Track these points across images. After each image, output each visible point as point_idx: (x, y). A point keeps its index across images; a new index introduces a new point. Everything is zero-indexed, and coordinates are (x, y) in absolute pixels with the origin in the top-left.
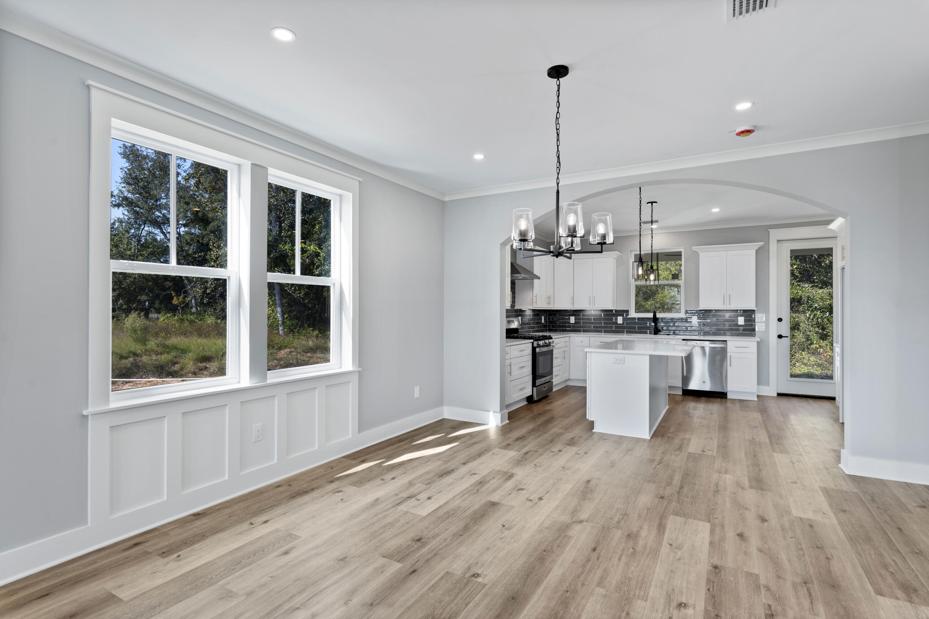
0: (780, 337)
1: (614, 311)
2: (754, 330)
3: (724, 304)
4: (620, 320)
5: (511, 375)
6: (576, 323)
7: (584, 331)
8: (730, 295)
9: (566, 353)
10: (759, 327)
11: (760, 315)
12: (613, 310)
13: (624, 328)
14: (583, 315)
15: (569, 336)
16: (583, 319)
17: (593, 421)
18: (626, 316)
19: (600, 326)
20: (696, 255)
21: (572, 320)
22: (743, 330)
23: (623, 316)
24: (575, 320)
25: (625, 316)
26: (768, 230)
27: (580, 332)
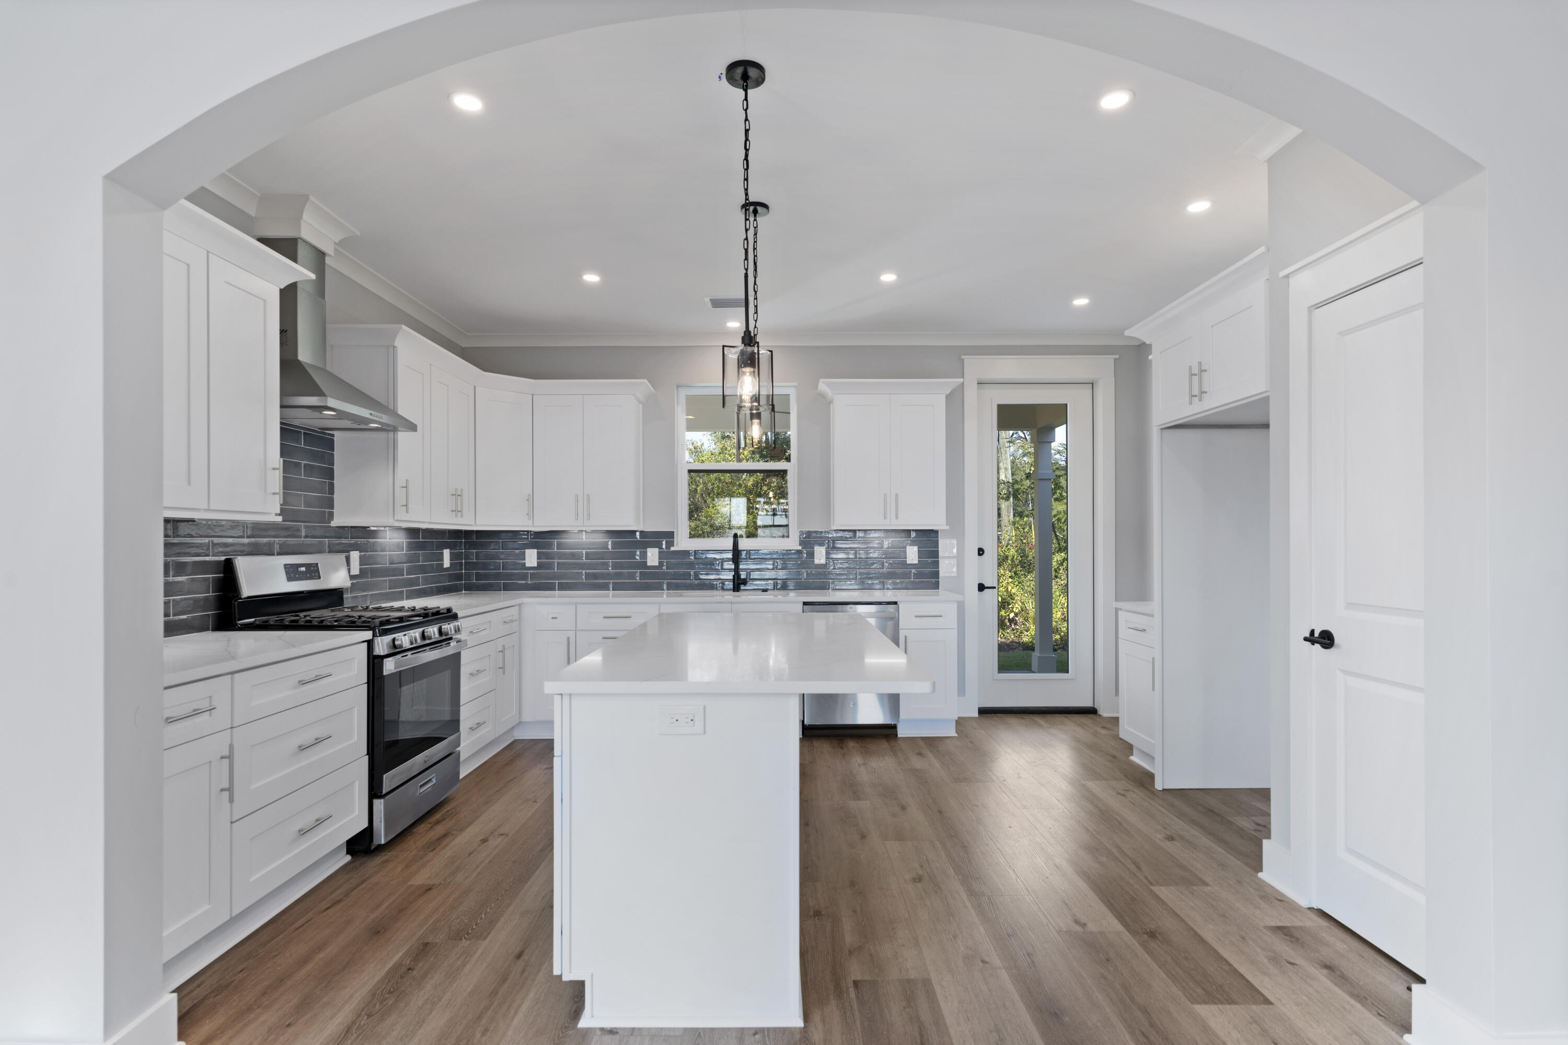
0: (981, 587)
1: (638, 534)
2: (936, 575)
3: (885, 518)
4: (653, 556)
5: (231, 800)
6: (540, 566)
7: (563, 587)
8: (897, 495)
9: (508, 653)
10: (946, 568)
11: (948, 541)
12: (635, 532)
13: (664, 576)
14: (560, 546)
15: (520, 605)
16: (561, 556)
17: (581, 984)
18: (668, 546)
19: (603, 574)
20: (825, 404)
21: (531, 558)
22: (917, 575)
23: (660, 548)
24: (538, 558)
25: (664, 546)
26: (963, 357)
27: (553, 589)
